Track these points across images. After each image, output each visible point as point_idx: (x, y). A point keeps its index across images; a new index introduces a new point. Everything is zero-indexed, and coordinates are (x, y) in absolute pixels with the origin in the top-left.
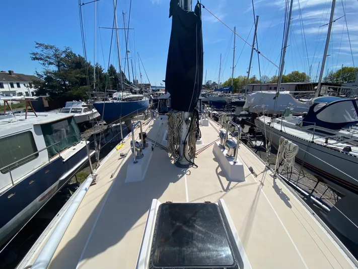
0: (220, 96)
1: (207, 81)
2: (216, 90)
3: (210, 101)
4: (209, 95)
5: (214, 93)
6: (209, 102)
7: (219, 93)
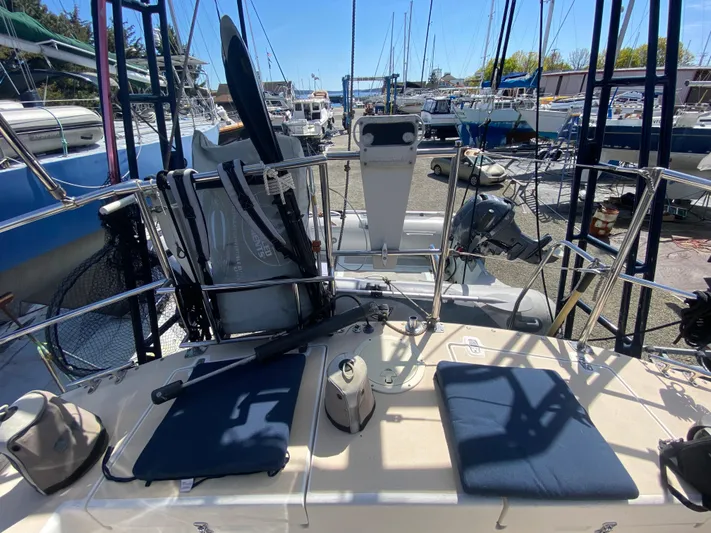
3: (464, 126)
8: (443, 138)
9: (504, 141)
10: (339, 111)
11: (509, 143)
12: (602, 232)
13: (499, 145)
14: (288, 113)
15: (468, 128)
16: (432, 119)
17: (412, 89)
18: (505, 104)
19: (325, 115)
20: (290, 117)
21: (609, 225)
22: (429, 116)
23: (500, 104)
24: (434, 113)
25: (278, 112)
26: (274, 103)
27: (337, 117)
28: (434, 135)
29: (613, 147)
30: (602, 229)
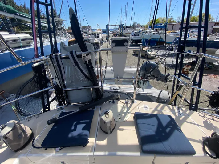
3: (143, 40)
4: (143, 33)
8: (137, 44)
9: (156, 44)
10: (105, 35)
11: (157, 45)
12: (186, 73)
13: (154, 46)
14: (89, 36)
15: (145, 40)
16: (133, 38)
17: (127, 29)
19: (101, 36)
20: (90, 37)
21: (188, 71)
22: (133, 37)
23: (155, 33)
24: (134, 36)
25: (86, 36)
26: (85, 33)
27: (105, 37)
28: (134, 43)
29: (189, 47)
30: (186, 72)
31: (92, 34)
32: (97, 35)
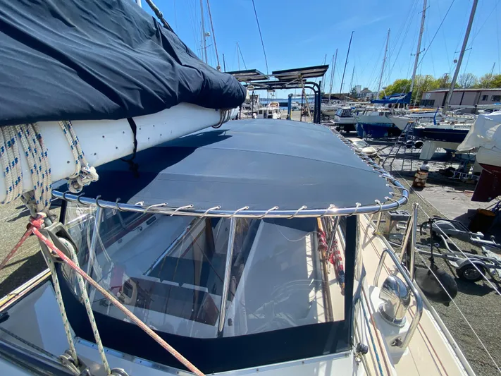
0: (381, 114)
1: (353, 87)
2: (373, 102)
3: (359, 124)
4: (358, 112)
5: (368, 107)
6: (357, 126)
7: (380, 108)
8: (348, 132)
9: (386, 134)
10: (285, 112)
11: (389, 136)
12: (419, 185)
13: (383, 137)
14: (254, 114)
15: (362, 126)
16: (340, 120)
18: (386, 113)
19: (275, 116)
20: (256, 117)
21: (423, 181)
22: (339, 118)
23: (383, 113)
24: (342, 116)
25: (249, 114)
26: (247, 108)
27: (284, 116)
28: (342, 129)
29: (435, 140)
30: (420, 183)
31: (261, 112)
32: (268, 114)
